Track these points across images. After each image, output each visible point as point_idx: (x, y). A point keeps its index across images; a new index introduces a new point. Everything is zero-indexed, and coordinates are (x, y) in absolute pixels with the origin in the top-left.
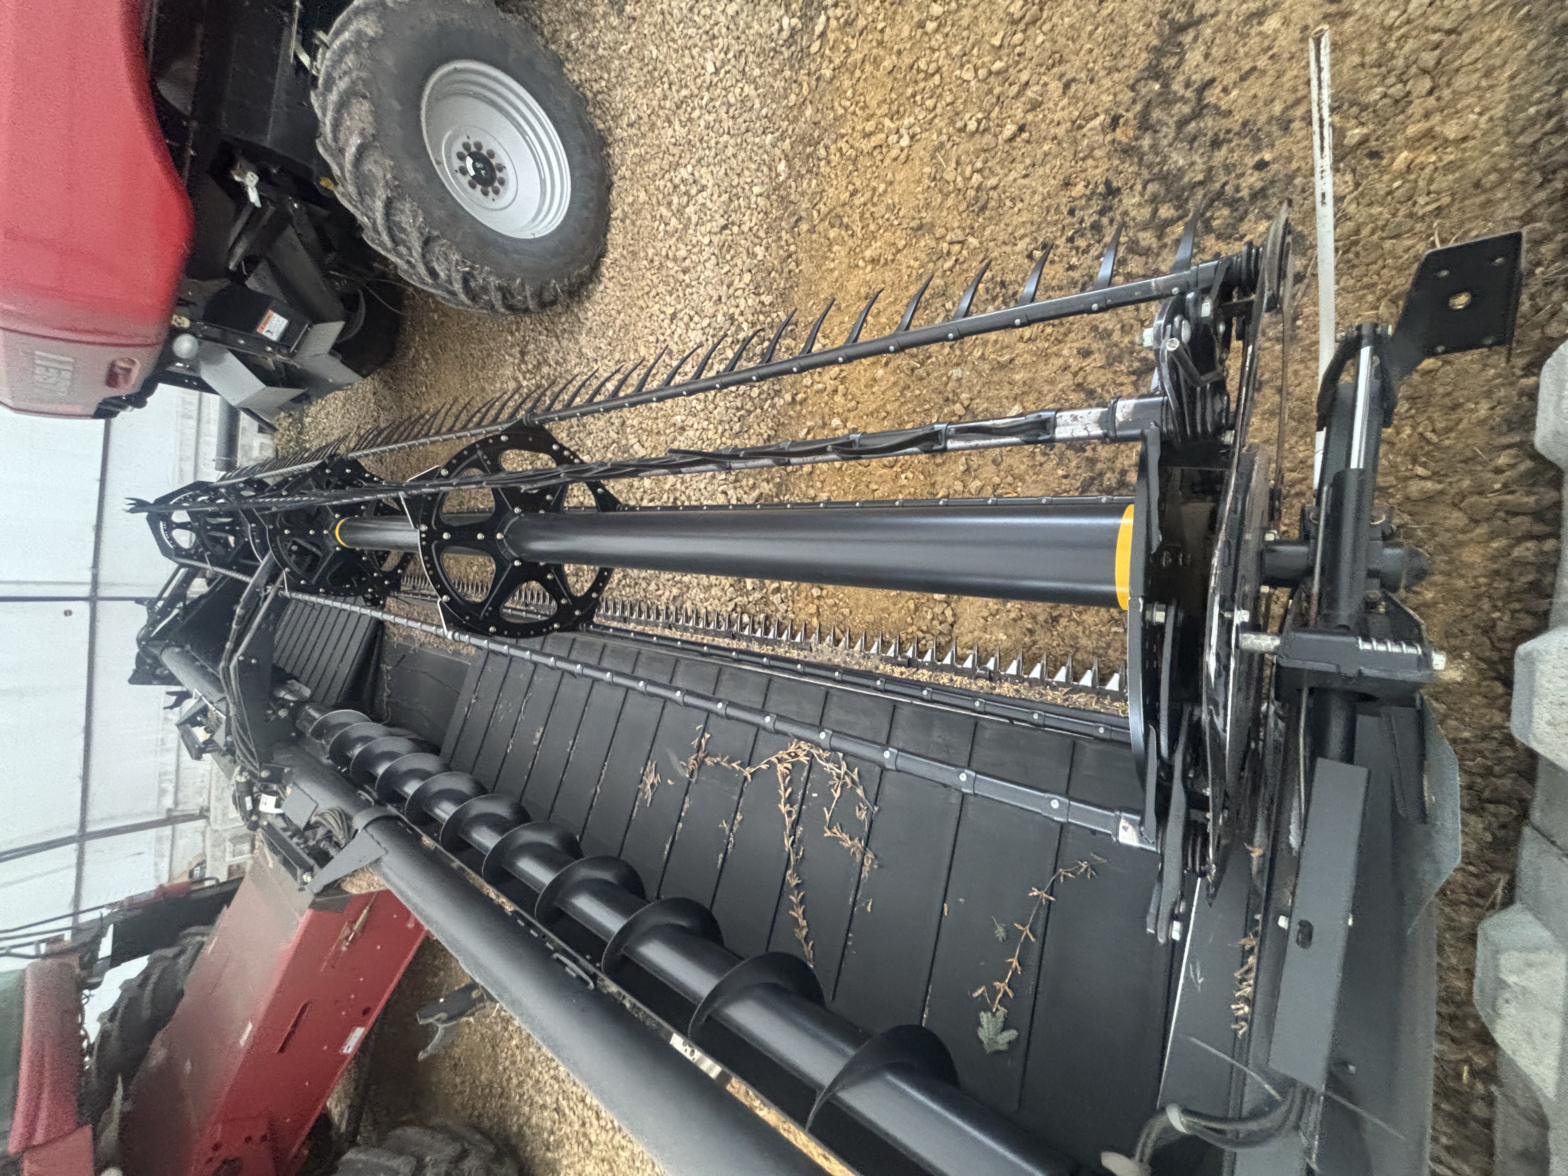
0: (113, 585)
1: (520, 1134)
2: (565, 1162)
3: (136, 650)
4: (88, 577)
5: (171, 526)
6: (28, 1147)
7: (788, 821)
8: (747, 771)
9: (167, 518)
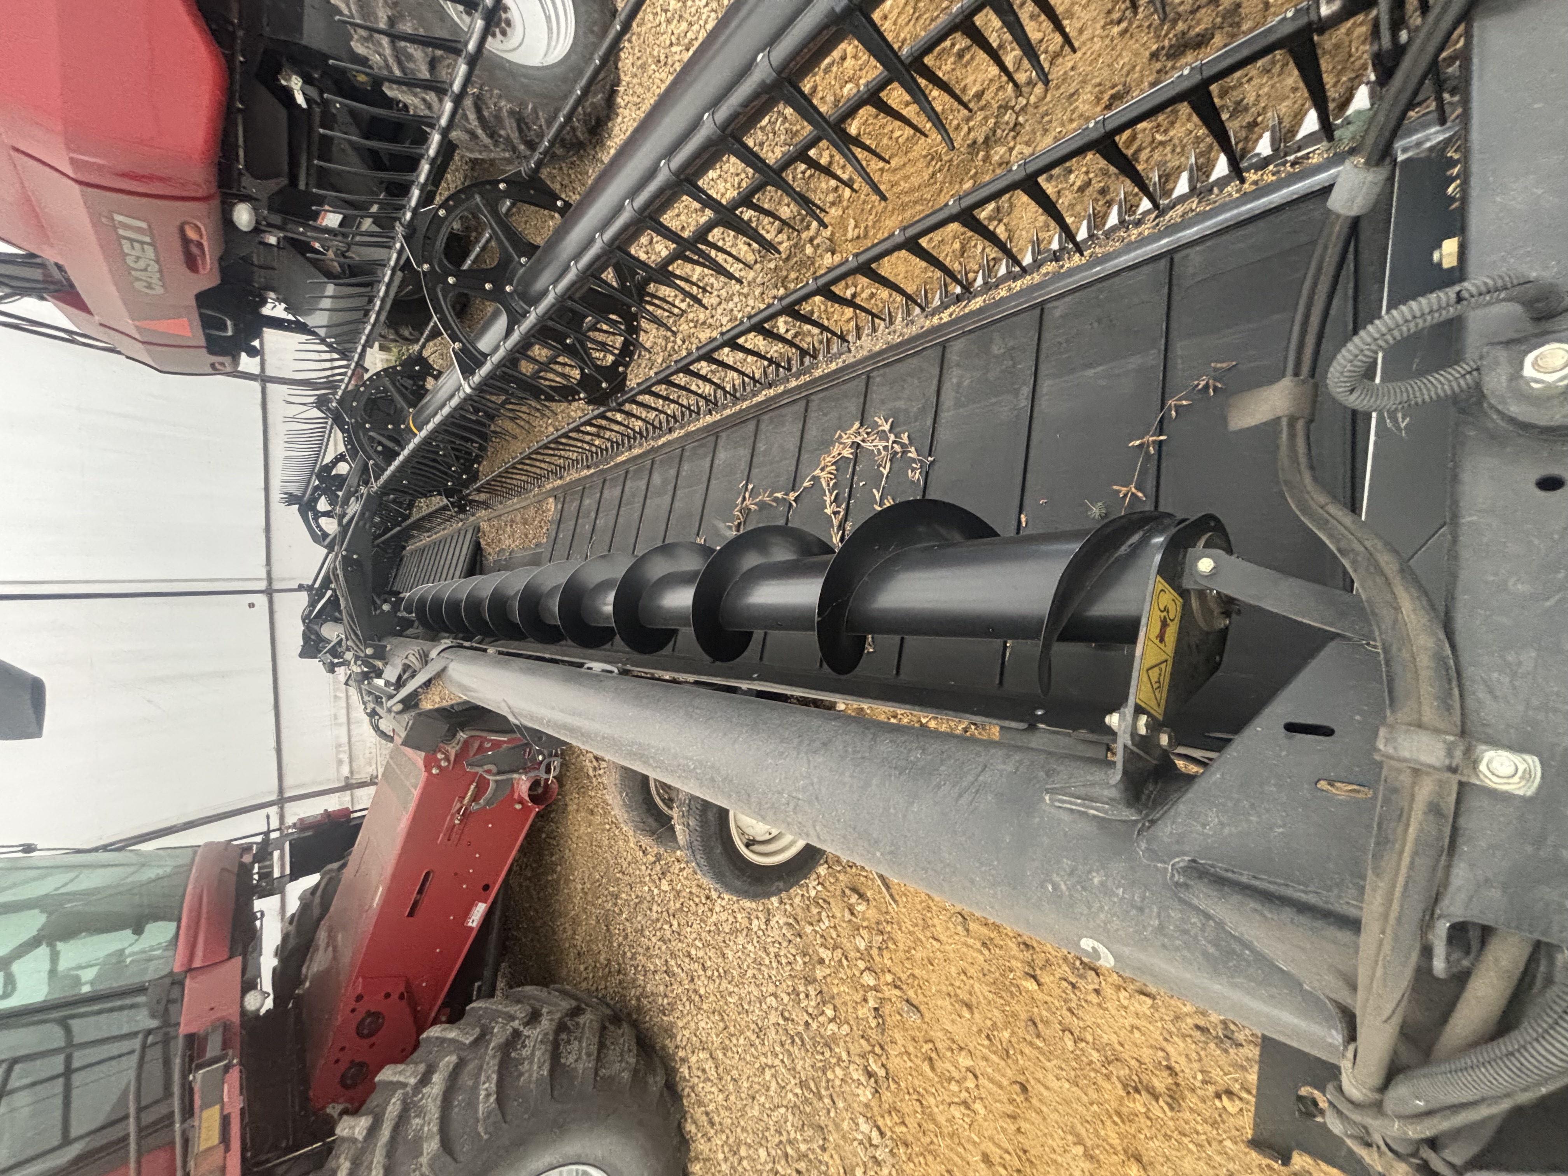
0: (284, 579)
1: (639, 1008)
2: (680, 1024)
3: (301, 628)
4: (264, 575)
5: (318, 515)
6: (190, 970)
7: (836, 523)
8: (792, 496)
9: (314, 509)
